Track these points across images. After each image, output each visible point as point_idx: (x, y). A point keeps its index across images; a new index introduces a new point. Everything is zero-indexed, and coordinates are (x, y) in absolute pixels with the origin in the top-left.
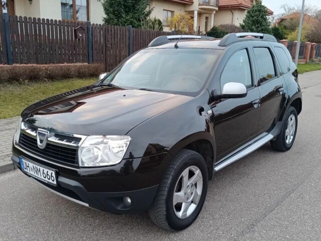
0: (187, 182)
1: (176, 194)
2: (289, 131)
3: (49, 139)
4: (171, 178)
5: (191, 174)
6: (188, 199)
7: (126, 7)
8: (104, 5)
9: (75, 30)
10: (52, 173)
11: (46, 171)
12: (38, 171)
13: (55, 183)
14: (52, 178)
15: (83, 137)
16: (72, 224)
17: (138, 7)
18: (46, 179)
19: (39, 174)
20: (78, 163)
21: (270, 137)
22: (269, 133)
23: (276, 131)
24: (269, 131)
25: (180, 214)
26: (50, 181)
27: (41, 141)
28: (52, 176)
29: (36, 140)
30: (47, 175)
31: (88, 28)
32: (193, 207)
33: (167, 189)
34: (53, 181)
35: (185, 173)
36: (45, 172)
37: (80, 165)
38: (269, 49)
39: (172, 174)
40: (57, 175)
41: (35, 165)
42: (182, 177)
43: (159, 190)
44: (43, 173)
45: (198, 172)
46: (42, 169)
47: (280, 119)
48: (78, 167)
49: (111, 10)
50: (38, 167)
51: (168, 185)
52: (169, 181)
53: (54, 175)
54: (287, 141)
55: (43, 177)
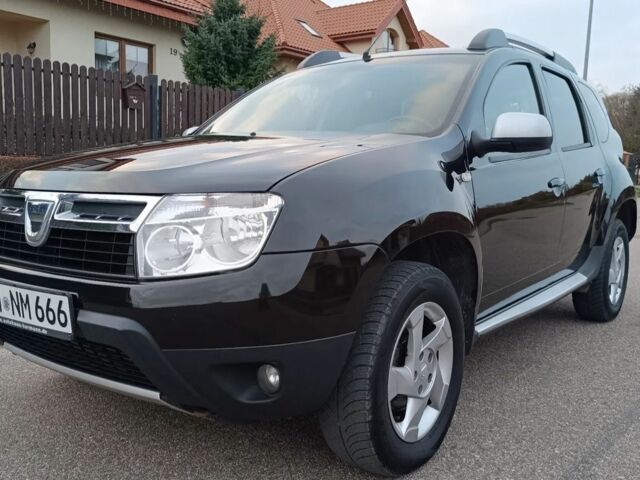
0: (418, 344)
1: (393, 370)
2: (615, 274)
3: (57, 217)
4: (384, 320)
5: (429, 327)
6: (421, 389)
7: (229, 62)
8: (184, 58)
9: (124, 90)
10: (61, 302)
11: (44, 297)
12: (21, 304)
13: (68, 329)
14: (62, 316)
15: (151, 201)
16: (109, 462)
18: (46, 324)
19: (26, 312)
20: (134, 270)
21: (579, 280)
22: (576, 271)
23: (592, 266)
24: (575, 267)
25: (403, 428)
26: (57, 327)
27: (36, 227)
28: (60, 311)
29: (22, 227)
30: (48, 309)
31: (151, 87)
32: (430, 416)
33: (373, 350)
34: (64, 325)
35: (416, 317)
36: (43, 304)
37: (141, 275)
38: (568, 80)
39: (387, 311)
40: (76, 306)
41: (14, 290)
42: (409, 326)
43: (354, 352)
44: (37, 307)
45: (442, 323)
46: (33, 295)
47: (600, 242)
48: (137, 281)
50: (24, 292)
51: (377, 339)
52: (380, 330)
53: (66, 307)
54: (611, 297)
55: (35, 321)
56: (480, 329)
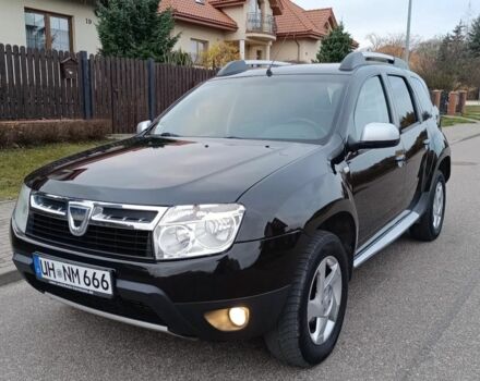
0: (324, 282)
1: (310, 302)
2: (437, 208)
3: (93, 218)
4: (305, 274)
5: (328, 271)
6: (325, 310)
9: (61, 65)
10: (104, 275)
11: (90, 272)
12: (72, 275)
13: (110, 291)
14: (105, 283)
15: (161, 210)
17: (156, 32)
18: (92, 287)
19: (76, 280)
20: (153, 254)
21: (414, 217)
22: (412, 210)
23: (421, 206)
24: (411, 207)
25: (315, 336)
26: (100, 290)
27: (77, 223)
28: (103, 280)
29: (67, 223)
30: (94, 278)
31: (82, 61)
32: (330, 325)
33: (300, 294)
34: (107, 289)
35: (321, 268)
36: (90, 275)
37: (158, 258)
38: (404, 79)
39: (306, 268)
40: (114, 277)
41: (66, 266)
42: (318, 274)
43: (290, 295)
44: (85, 277)
45: (335, 267)
46: (82, 270)
47: (427, 189)
48: (154, 261)
49: (113, 36)
50: (75, 268)
51: (301, 287)
52: (303, 281)
53: (108, 278)
54: (434, 224)
55: (83, 285)
56: (356, 263)
